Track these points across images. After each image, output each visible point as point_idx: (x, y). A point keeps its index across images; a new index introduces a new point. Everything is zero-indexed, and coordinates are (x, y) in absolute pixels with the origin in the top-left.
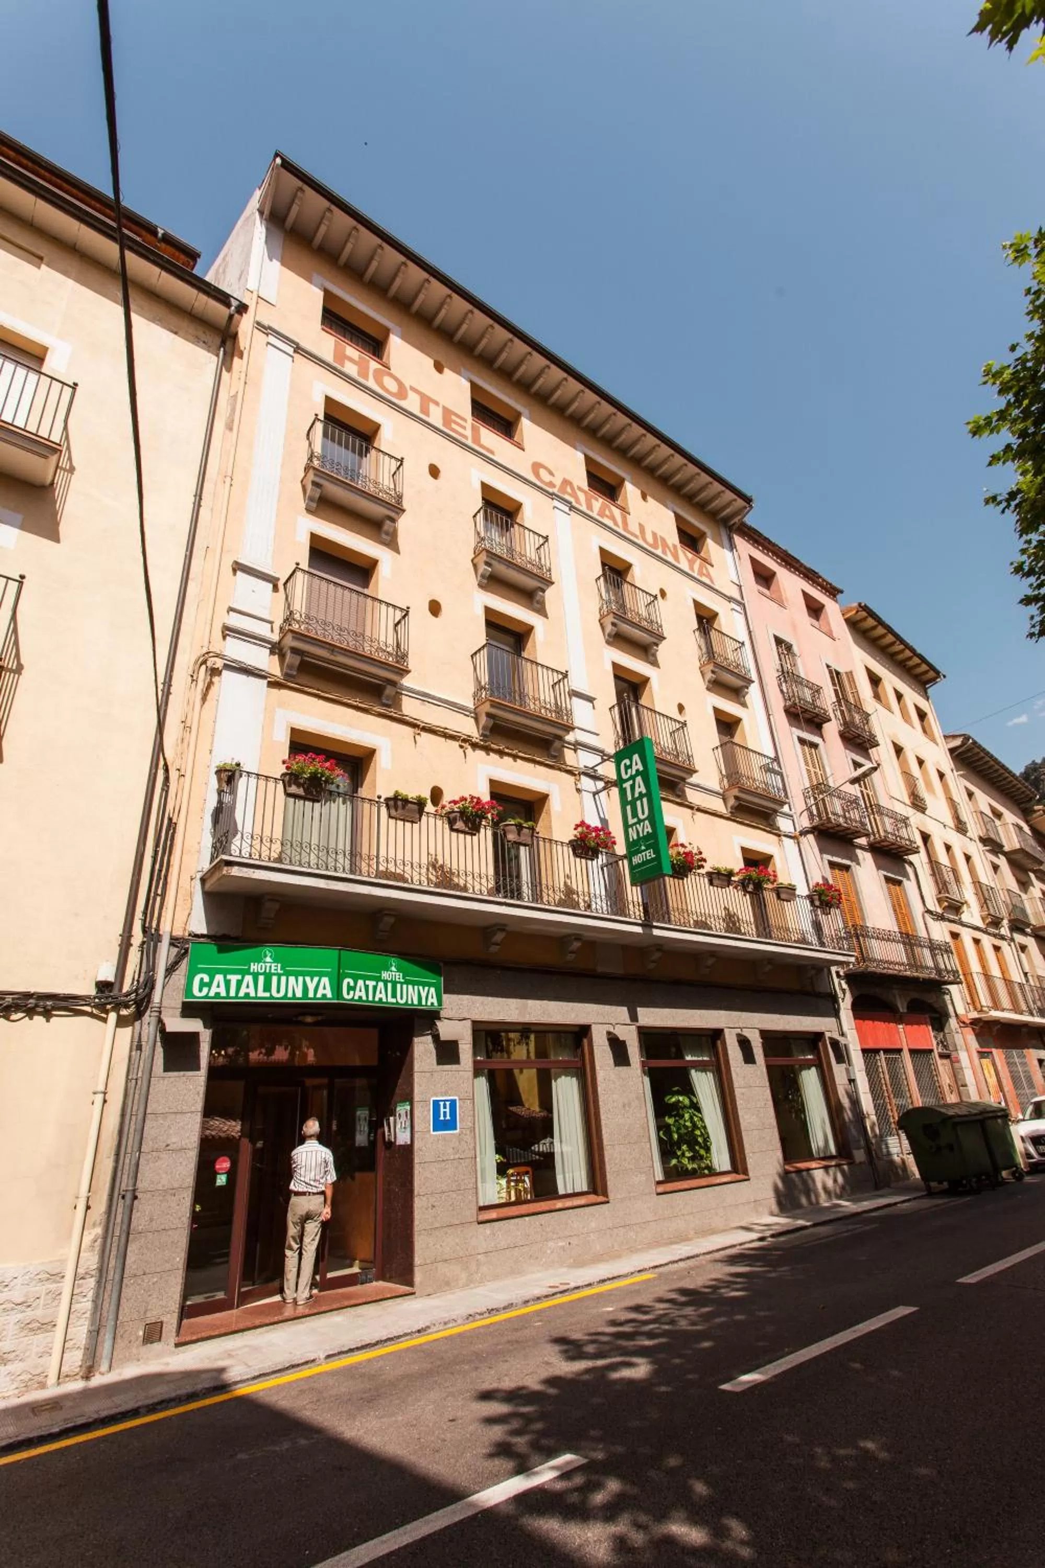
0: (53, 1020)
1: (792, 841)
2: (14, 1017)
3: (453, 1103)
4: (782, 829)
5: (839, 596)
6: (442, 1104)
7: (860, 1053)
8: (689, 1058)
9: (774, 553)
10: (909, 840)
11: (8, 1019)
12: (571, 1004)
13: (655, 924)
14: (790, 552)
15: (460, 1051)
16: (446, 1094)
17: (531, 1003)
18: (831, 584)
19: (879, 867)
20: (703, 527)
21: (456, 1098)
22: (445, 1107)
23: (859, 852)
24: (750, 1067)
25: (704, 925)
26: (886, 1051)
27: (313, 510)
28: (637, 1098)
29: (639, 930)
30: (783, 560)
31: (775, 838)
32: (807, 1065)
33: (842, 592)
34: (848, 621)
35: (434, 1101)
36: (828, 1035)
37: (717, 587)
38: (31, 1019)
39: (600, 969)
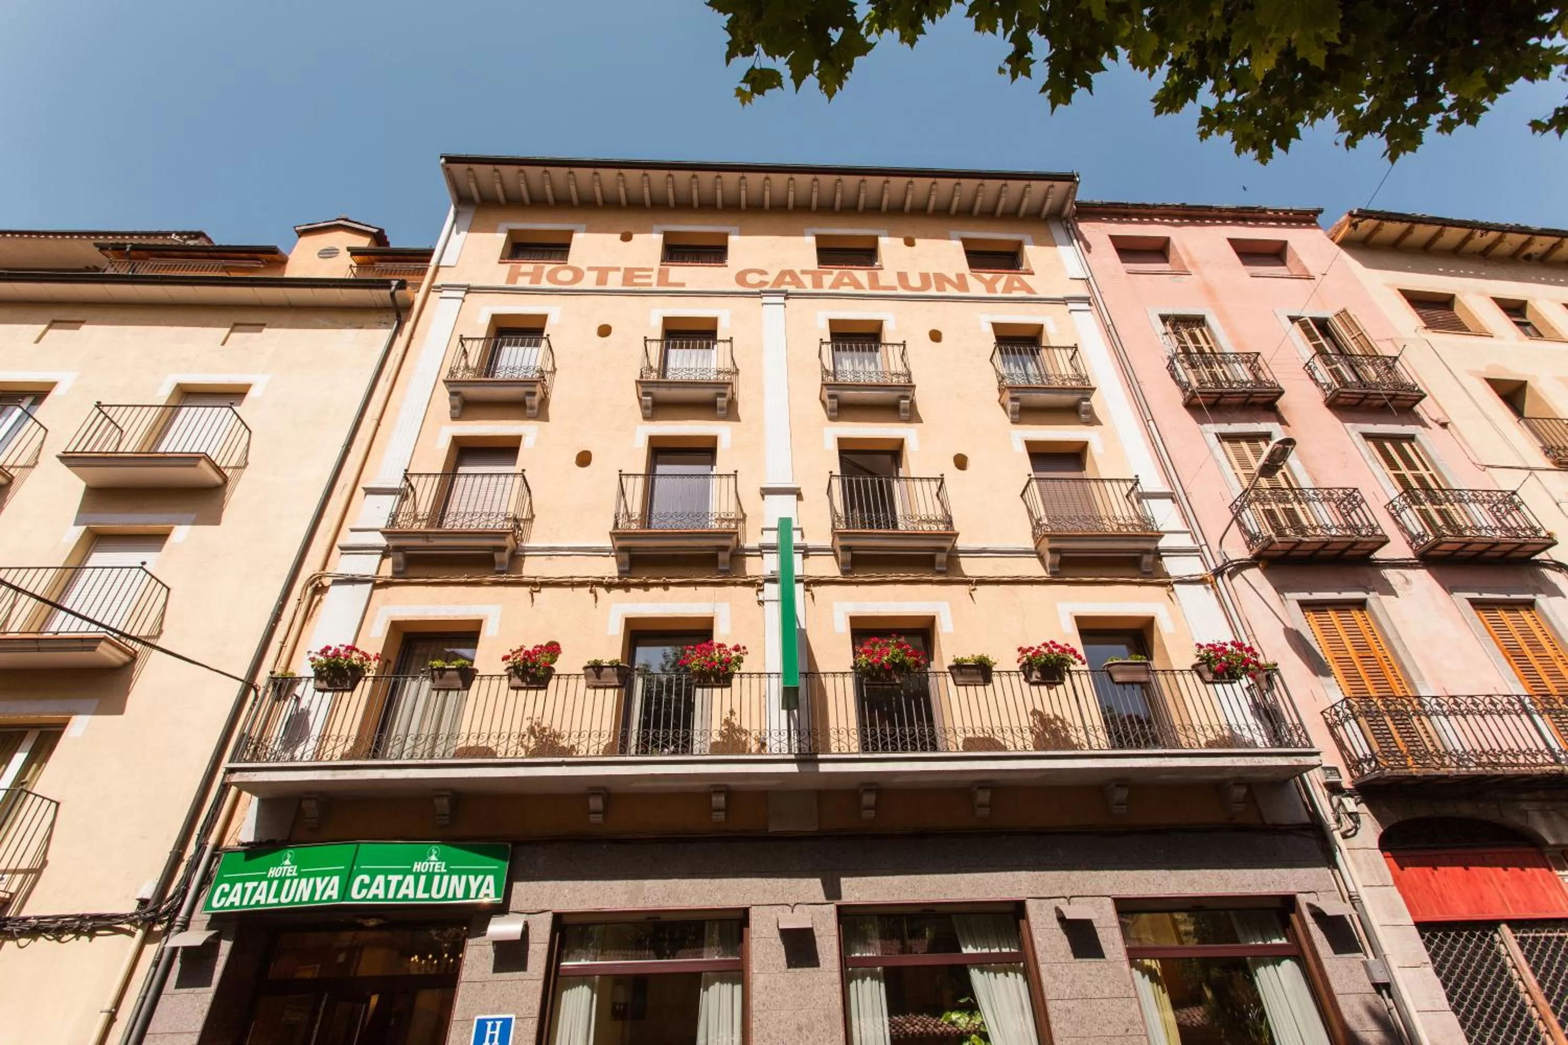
0: (97, 939)
1: (1200, 588)
2: (65, 938)
3: (507, 1023)
4: (1171, 574)
5: (1320, 219)
6: (490, 1024)
7: (1414, 930)
8: (969, 950)
9: (1162, 216)
10: (1532, 528)
11: (59, 940)
12: (717, 881)
13: (820, 756)
14: (1189, 203)
15: (530, 952)
16: (499, 1010)
17: (649, 883)
18: (1291, 210)
19: (1450, 589)
20: (1015, 237)
21: (513, 1016)
22: (494, 1027)
23: (1391, 575)
24: (1088, 966)
25: (991, 743)
26: (1515, 925)
27: (457, 415)
28: (827, 1017)
29: (793, 768)
30: (1182, 217)
31: (1162, 591)
32: (1275, 957)
33: (1320, 211)
34: (1346, 244)
35: (480, 1021)
36: (1302, 900)
37: (1040, 295)
38: (77, 939)
39: (773, 828)
